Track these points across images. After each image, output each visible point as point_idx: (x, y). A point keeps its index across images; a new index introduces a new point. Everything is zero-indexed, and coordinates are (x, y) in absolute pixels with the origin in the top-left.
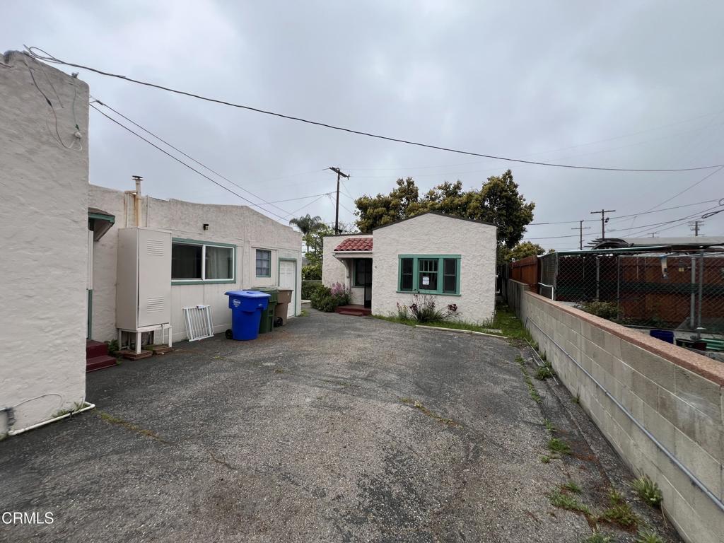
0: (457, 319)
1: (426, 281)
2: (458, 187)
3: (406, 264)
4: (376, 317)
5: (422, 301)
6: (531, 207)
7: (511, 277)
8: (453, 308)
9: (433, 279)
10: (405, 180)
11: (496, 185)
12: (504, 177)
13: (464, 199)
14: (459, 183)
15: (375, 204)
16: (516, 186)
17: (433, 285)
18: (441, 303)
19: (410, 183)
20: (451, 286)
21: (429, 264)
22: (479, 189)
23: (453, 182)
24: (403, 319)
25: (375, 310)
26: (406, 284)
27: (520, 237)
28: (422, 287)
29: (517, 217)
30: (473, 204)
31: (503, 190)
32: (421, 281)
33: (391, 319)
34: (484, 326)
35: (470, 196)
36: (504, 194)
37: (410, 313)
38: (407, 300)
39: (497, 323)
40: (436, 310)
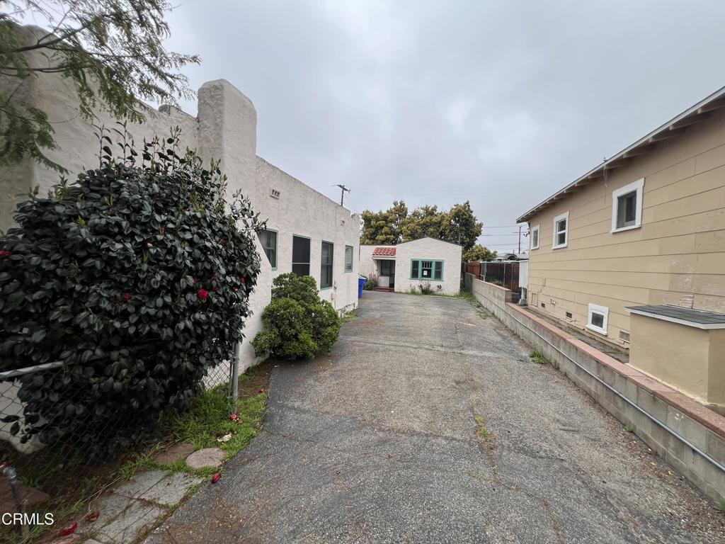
0: (442, 293)
1: (425, 273)
2: (434, 209)
3: (415, 264)
4: (397, 292)
5: (424, 283)
6: (481, 225)
7: (467, 271)
8: (440, 287)
9: (429, 272)
10: (399, 202)
11: (460, 211)
12: (465, 205)
13: (438, 219)
14: (436, 207)
15: (377, 219)
16: (472, 212)
17: (429, 275)
18: (434, 284)
19: (402, 204)
20: (439, 275)
21: (427, 264)
22: (448, 211)
23: (431, 206)
24: (413, 293)
25: (396, 288)
26: (415, 275)
27: (473, 244)
28: (423, 276)
29: (472, 232)
30: (445, 223)
31: (464, 214)
32: (423, 272)
33: (407, 293)
34: (454, 296)
35: (443, 218)
36: (464, 217)
37: (418, 290)
38: (416, 284)
39: (460, 295)
40: (431, 288)
